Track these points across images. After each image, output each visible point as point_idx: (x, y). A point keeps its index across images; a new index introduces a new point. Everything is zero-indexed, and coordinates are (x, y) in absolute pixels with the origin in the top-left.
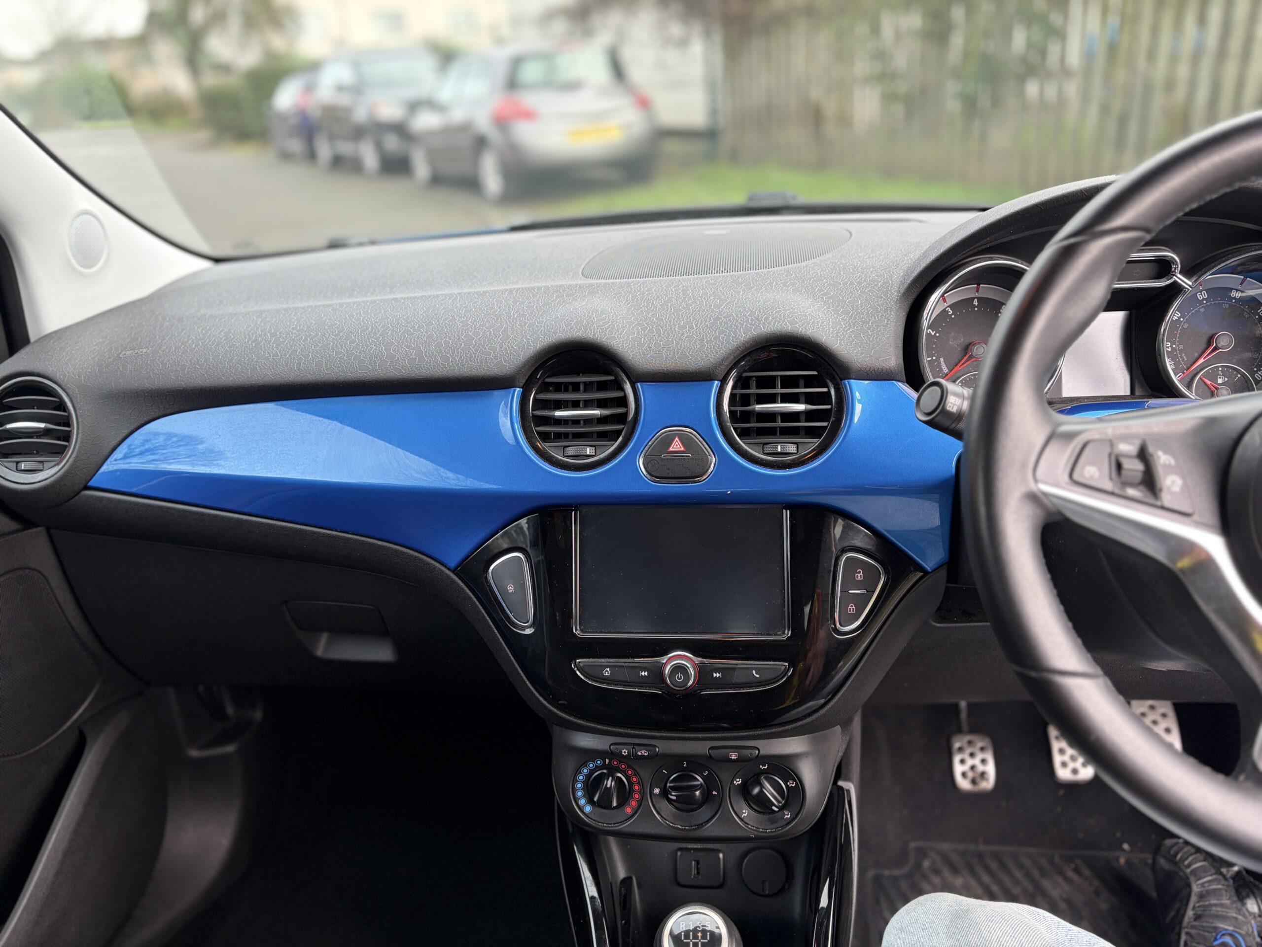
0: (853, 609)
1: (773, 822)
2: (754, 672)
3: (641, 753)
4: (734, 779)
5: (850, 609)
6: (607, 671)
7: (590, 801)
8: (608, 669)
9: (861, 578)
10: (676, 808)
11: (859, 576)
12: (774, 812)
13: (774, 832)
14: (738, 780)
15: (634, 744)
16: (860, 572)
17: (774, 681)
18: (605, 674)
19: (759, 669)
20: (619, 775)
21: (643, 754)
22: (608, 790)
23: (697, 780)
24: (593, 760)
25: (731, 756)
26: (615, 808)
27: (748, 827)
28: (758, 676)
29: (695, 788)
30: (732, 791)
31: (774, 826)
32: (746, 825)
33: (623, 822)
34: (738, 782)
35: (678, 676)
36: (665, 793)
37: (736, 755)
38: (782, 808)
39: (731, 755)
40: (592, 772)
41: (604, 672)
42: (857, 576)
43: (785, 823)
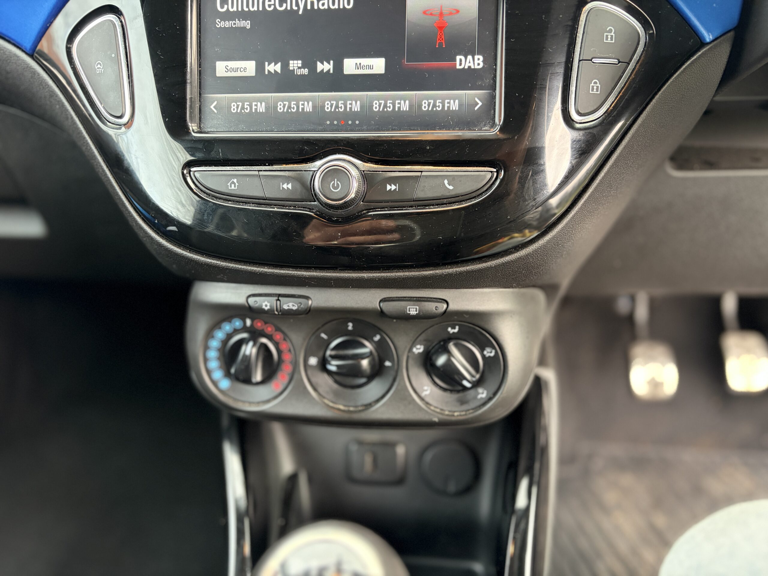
0: (598, 87)
1: (462, 402)
2: (446, 182)
3: (288, 306)
4: (413, 345)
5: (593, 87)
6: (233, 183)
7: (228, 374)
8: (235, 181)
9: (612, 39)
10: (336, 382)
11: (609, 37)
12: (465, 389)
13: (464, 415)
14: (418, 346)
15: (279, 295)
16: (610, 31)
17: (474, 195)
18: (231, 187)
19: (454, 177)
20: (264, 340)
21: (291, 307)
22: (247, 358)
23: (364, 346)
24: (229, 319)
25: (409, 311)
26: (258, 384)
27: (429, 408)
28: (451, 188)
29: (362, 357)
30: (411, 362)
31: (465, 407)
32: (428, 406)
33: (268, 401)
34: (419, 349)
35: (334, 184)
36: (323, 365)
37: (416, 309)
38: (476, 384)
39: (409, 308)
40: (229, 336)
41: (229, 184)
42: (607, 36)
43: (478, 403)
